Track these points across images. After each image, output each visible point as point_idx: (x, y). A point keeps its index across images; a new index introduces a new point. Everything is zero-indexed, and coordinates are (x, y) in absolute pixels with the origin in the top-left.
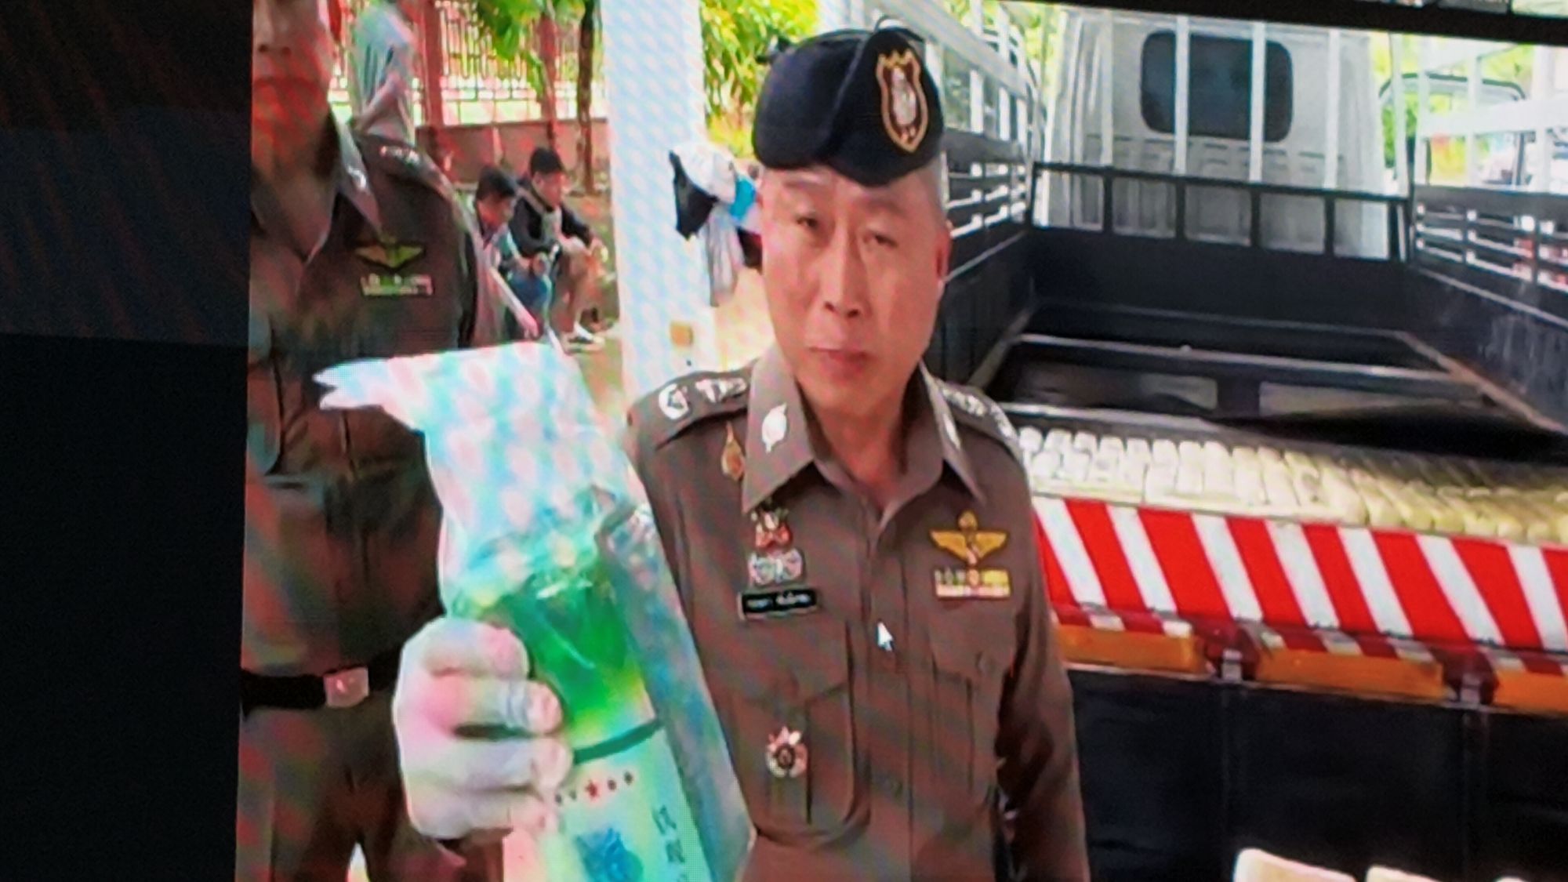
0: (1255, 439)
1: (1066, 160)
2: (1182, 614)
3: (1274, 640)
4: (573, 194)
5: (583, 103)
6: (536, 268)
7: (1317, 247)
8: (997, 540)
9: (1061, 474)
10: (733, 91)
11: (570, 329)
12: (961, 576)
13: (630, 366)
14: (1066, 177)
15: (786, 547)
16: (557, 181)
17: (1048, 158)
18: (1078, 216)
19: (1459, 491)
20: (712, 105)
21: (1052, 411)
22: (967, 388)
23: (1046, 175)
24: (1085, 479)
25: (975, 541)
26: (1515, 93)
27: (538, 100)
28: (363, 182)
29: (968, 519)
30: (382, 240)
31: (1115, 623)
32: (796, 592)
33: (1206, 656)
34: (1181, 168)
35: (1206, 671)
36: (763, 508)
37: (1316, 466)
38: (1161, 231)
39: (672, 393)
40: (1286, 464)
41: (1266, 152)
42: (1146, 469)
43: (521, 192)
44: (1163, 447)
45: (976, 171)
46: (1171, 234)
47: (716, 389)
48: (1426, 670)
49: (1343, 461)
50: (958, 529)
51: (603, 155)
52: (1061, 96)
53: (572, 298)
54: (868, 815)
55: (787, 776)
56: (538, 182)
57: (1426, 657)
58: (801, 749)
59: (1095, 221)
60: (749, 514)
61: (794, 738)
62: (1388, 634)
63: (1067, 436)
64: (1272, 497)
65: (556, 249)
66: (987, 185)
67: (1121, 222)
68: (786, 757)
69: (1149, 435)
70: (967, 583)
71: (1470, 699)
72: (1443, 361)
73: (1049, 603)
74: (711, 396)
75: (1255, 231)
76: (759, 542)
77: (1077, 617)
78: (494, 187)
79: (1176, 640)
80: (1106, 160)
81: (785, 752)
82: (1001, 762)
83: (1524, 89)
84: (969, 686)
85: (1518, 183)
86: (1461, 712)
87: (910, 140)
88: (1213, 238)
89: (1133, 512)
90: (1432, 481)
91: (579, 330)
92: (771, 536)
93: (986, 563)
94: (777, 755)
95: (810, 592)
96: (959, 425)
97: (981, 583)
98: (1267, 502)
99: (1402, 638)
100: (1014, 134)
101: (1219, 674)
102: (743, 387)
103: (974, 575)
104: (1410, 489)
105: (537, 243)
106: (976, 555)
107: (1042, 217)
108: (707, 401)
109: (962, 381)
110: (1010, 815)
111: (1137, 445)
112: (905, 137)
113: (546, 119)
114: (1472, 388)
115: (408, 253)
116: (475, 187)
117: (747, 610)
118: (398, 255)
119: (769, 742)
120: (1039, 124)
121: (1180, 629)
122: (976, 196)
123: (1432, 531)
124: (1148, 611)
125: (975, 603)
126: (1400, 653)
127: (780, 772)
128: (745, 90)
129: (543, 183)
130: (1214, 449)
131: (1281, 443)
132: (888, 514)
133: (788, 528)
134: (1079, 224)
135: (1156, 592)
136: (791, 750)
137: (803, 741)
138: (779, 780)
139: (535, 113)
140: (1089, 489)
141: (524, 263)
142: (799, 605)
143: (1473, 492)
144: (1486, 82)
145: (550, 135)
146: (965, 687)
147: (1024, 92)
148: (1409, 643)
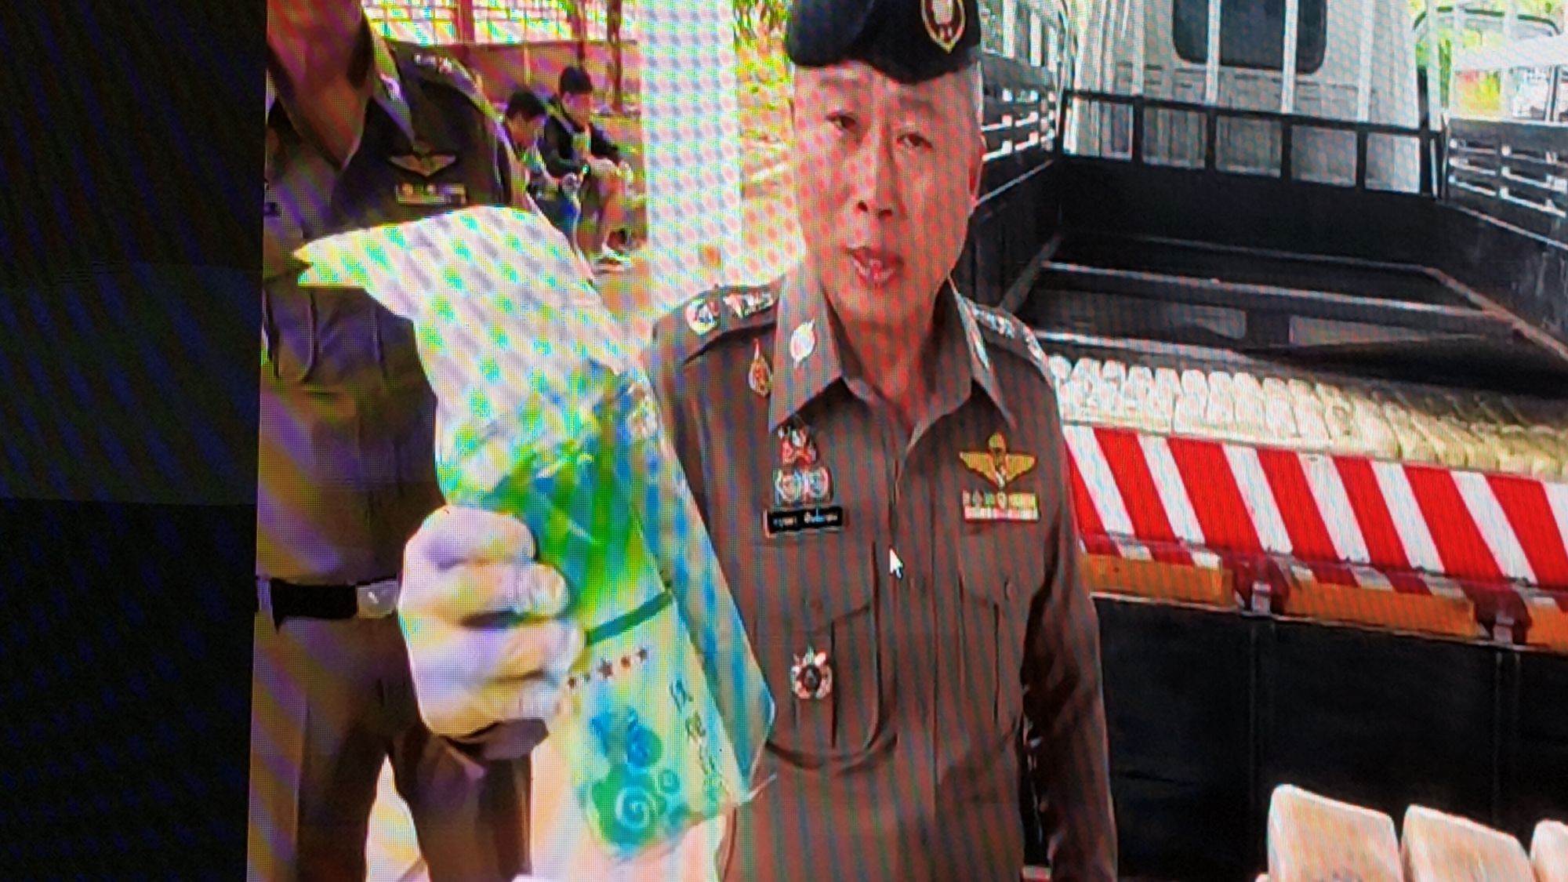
0: (1287, 371)
1: (1097, 88)
2: (1210, 545)
3: (1304, 574)
4: (602, 115)
5: (614, 27)
6: (565, 188)
7: (1348, 180)
8: (1025, 463)
9: (1090, 401)
10: (763, 14)
11: (597, 249)
12: (989, 498)
13: (658, 284)
14: (1096, 104)
15: (814, 465)
16: (587, 103)
17: (1078, 86)
18: (1107, 147)
19: (1493, 427)
20: (742, 30)
21: (1081, 339)
22: (995, 310)
23: (1076, 103)
24: (1114, 408)
25: (1004, 464)
26: (1549, 28)
27: (569, 19)
28: (396, 91)
29: (997, 441)
30: (415, 148)
31: (1143, 553)
32: (823, 512)
33: (1236, 587)
34: (1212, 98)
35: (1234, 602)
36: (790, 424)
37: (1347, 399)
38: (1191, 160)
39: (700, 307)
40: (1318, 398)
41: (1297, 83)
42: (1175, 399)
43: (551, 110)
44: (1193, 376)
45: (1007, 96)
46: (1202, 164)
47: (745, 305)
48: (1461, 607)
49: (1375, 395)
50: (986, 450)
51: (633, 77)
52: (1092, 23)
53: (600, 218)
54: (895, 739)
55: (813, 699)
56: (568, 101)
57: (1459, 593)
58: (828, 670)
59: (1125, 150)
60: (775, 432)
61: (819, 660)
62: (1421, 569)
63: (1096, 364)
64: (1302, 431)
65: (585, 171)
66: (1017, 110)
67: (1150, 153)
68: (811, 679)
69: (1178, 365)
70: (996, 506)
71: (1503, 638)
72: (1473, 297)
73: (1077, 533)
74: (739, 311)
75: (1286, 163)
76: (786, 460)
77: (1103, 545)
78: (523, 104)
79: (1206, 571)
80: (1136, 89)
81: (810, 673)
82: (1027, 688)
83: (1558, 25)
84: (996, 607)
85: (1552, 119)
86: (1493, 650)
87: (947, 40)
88: (1242, 169)
89: (1162, 440)
90: (1466, 416)
91: (607, 251)
92: (799, 453)
93: (1015, 486)
94: (802, 676)
95: (836, 510)
96: (987, 345)
97: (1008, 506)
98: (1298, 435)
99: (1434, 574)
100: (1044, 62)
101: (1248, 607)
102: (771, 303)
103: (1002, 499)
104: (1442, 425)
105: (568, 162)
106: (1005, 478)
107: (1071, 145)
108: (735, 315)
109: (992, 303)
110: (1034, 743)
111: (1166, 375)
112: (942, 35)
113: (576, 39)
114: (1506, 325)
115: (441, 162)
116: (505, 107)
117: (773, 529)
118: (432, 165)
119: (794, 663)
120: (1069, 52)
121: (1209, 560)
122: (1007, 121)
123: (1465, 467)
124: (1177, 541)
125: (1003, 525)
126: (1433, 590)
127: (805, 695)
128: (774, 15)
129: (572, 103)
130: (1244, 380)
131: (1311, 376)
132: (917, 435)
133: (815, 446)
134: (1108, 154)
135: (1184, 521)
136: (815, 670)
137: (827, 662)
138: (803, 701)
139: (566, 34)
140: (1118, 416)
141: (553, 182)
142: (825, 524)
143: (1506, 429)
144: (1522, 17)
145: (581, 55)
146: (992, 610)
147: (1056, 19)
148: (1443, 580)
